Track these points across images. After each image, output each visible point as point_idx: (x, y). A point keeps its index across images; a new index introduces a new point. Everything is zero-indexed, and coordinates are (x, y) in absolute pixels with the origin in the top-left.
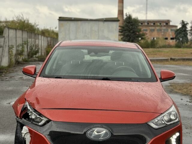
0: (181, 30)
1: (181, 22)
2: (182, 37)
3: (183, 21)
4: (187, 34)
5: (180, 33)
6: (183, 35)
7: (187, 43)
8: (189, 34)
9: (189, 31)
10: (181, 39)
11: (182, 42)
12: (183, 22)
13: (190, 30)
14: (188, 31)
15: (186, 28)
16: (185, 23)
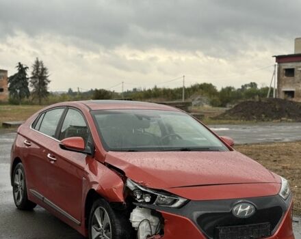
0: (18, 78)
1: (18, 65)
2: (20, 89)
3: (19, 63)
4: (27, 84)
5: (16, 82)
6: (21, 86)
7: (28, 97)
8: (30, 83)
9: (30, 80)
10: (18, 91)
11: (20, 96)
12: (20, 65)
13: (31, 78)
14: (28, 79)
15: (26, 74)
16: (24, 67)
